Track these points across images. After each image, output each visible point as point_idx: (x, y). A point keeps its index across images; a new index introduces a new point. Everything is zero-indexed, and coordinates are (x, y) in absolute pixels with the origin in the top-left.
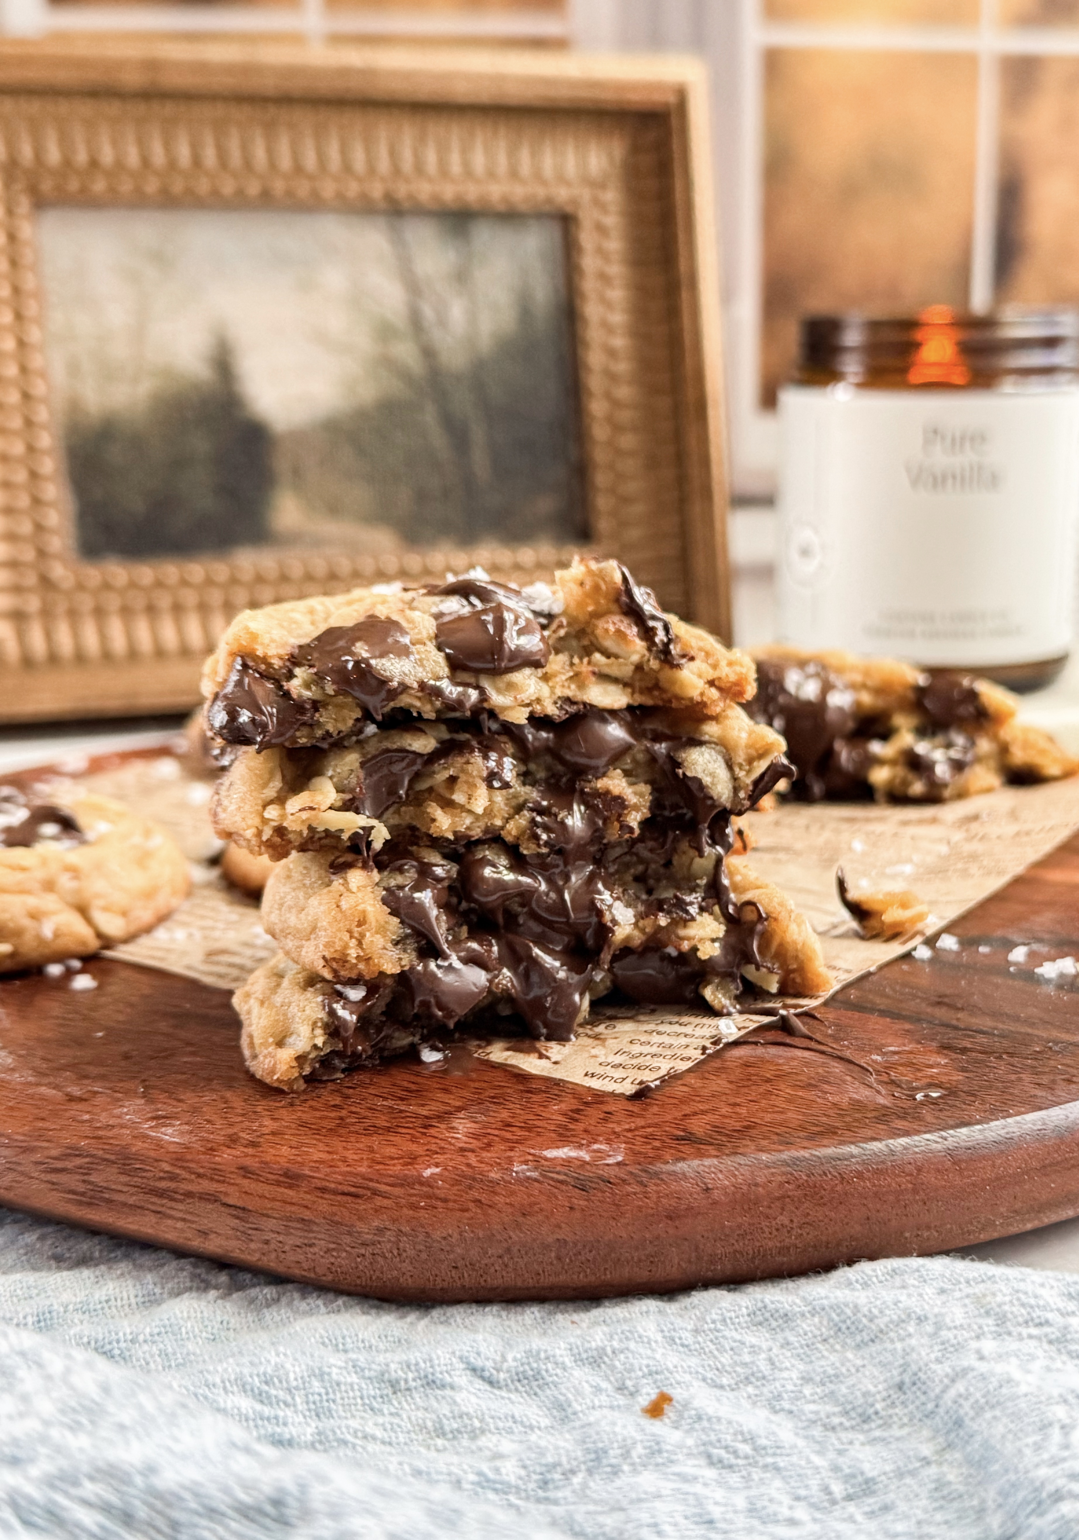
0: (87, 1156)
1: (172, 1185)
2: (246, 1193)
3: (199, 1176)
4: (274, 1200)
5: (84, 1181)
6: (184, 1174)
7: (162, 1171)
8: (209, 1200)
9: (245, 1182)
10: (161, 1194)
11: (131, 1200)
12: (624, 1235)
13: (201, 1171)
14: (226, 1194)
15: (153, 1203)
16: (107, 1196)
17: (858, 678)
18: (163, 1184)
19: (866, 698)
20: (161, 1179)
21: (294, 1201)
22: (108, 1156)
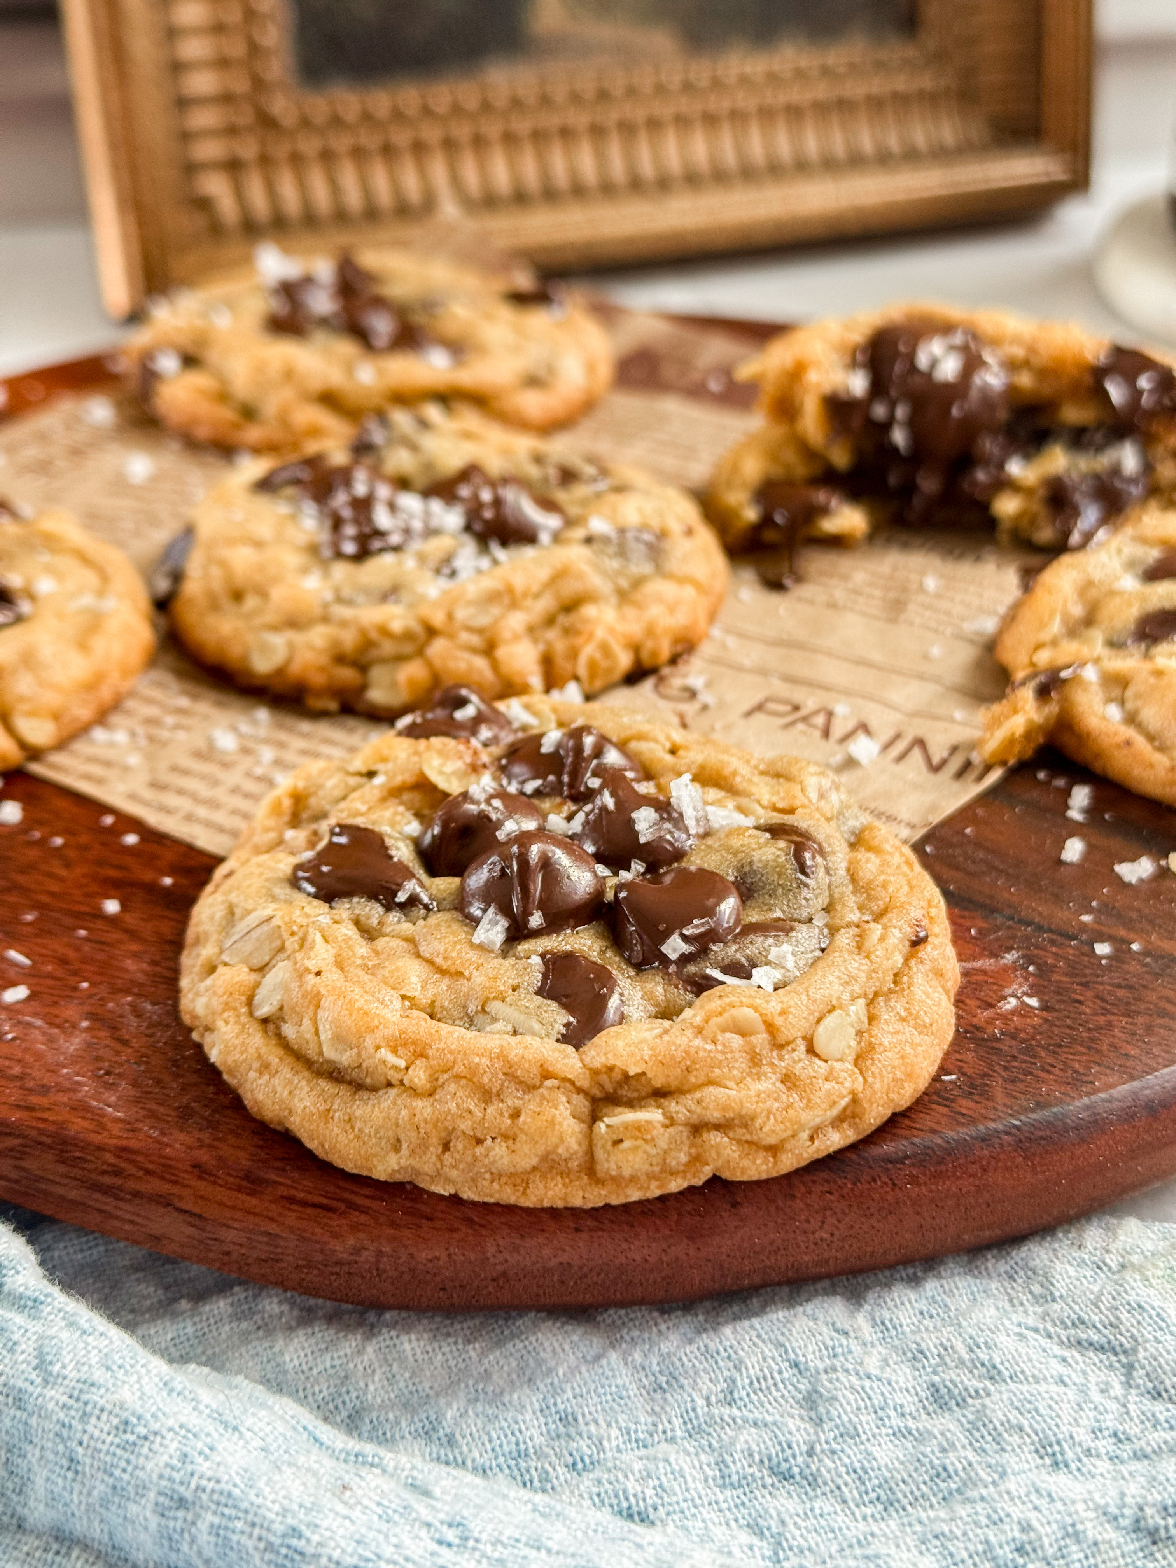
0: (18, 1136)
1: (119, 1181)
2: (202, 1197)
3: (148, 1172)
4: (233, 1208)
5: (16, 1167)
6: (131, 1169)
7: (104, 1163)
8: (160, 1203)
9: (201, 1184)
10: (106, 1190)
11: (73, 1195)
12: (638, 1258)
13: (150, 1166)
14: (180, 1198)
15: (97, 1200)
16: (44, 1187)
17: (1019, 352)
18: (107, 1180)
19: (1025, 380)
20: (105, 1172)
21: (257, 1210)
22: (44, 1139)
